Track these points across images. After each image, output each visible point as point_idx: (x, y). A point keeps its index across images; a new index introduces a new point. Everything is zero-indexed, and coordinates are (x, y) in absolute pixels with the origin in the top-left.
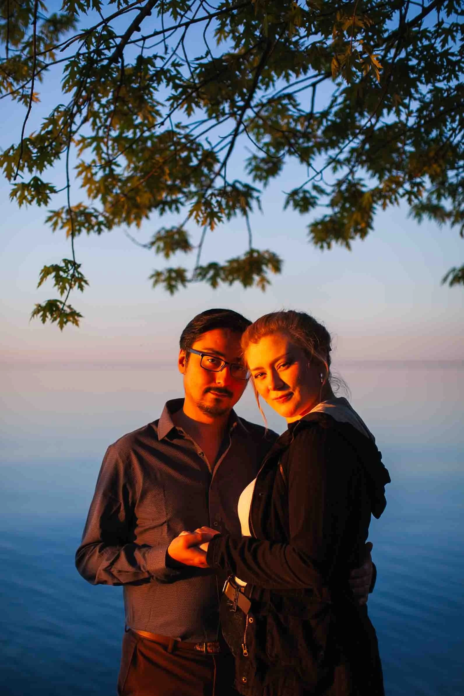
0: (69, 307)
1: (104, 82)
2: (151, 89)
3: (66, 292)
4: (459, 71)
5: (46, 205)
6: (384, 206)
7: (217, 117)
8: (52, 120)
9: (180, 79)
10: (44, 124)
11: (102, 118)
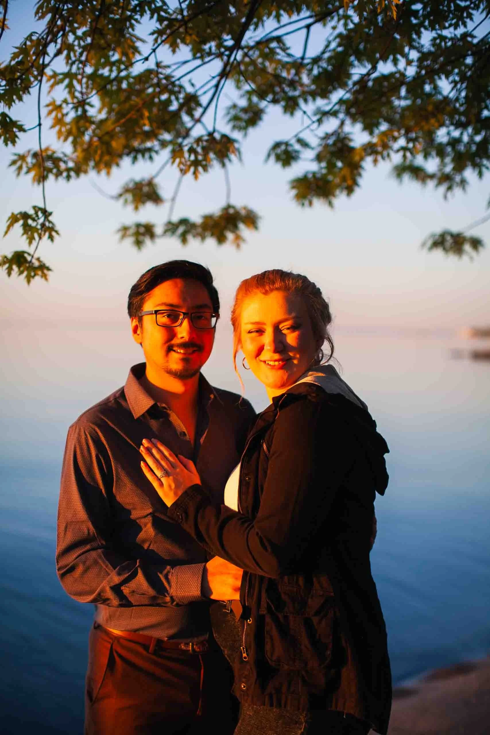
0: (38, 259)
1: (82, 9)
2: (133, 22)
3: (34, 243)
4: (467, 17)
5: (14, 145)
6: (375, 161)
7: (202, 57)
8: (23, 50)
9: (166, 11)
10: (14, 53)
11: (76, 51)
